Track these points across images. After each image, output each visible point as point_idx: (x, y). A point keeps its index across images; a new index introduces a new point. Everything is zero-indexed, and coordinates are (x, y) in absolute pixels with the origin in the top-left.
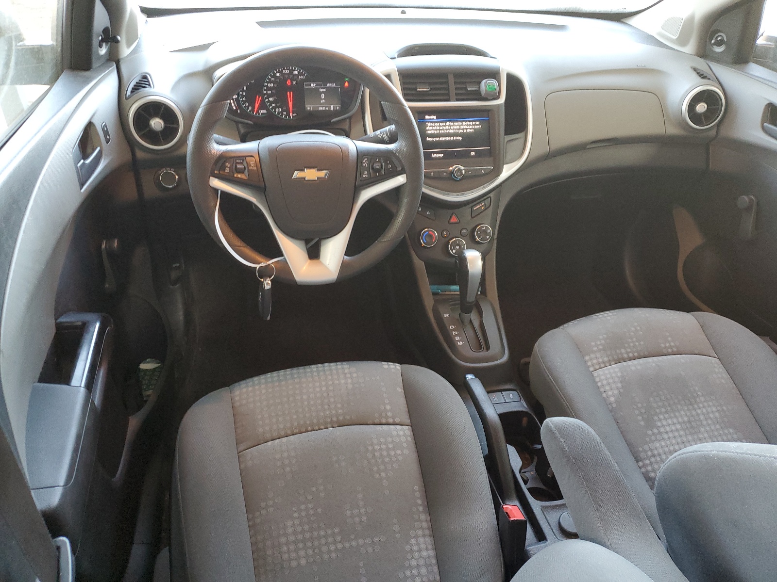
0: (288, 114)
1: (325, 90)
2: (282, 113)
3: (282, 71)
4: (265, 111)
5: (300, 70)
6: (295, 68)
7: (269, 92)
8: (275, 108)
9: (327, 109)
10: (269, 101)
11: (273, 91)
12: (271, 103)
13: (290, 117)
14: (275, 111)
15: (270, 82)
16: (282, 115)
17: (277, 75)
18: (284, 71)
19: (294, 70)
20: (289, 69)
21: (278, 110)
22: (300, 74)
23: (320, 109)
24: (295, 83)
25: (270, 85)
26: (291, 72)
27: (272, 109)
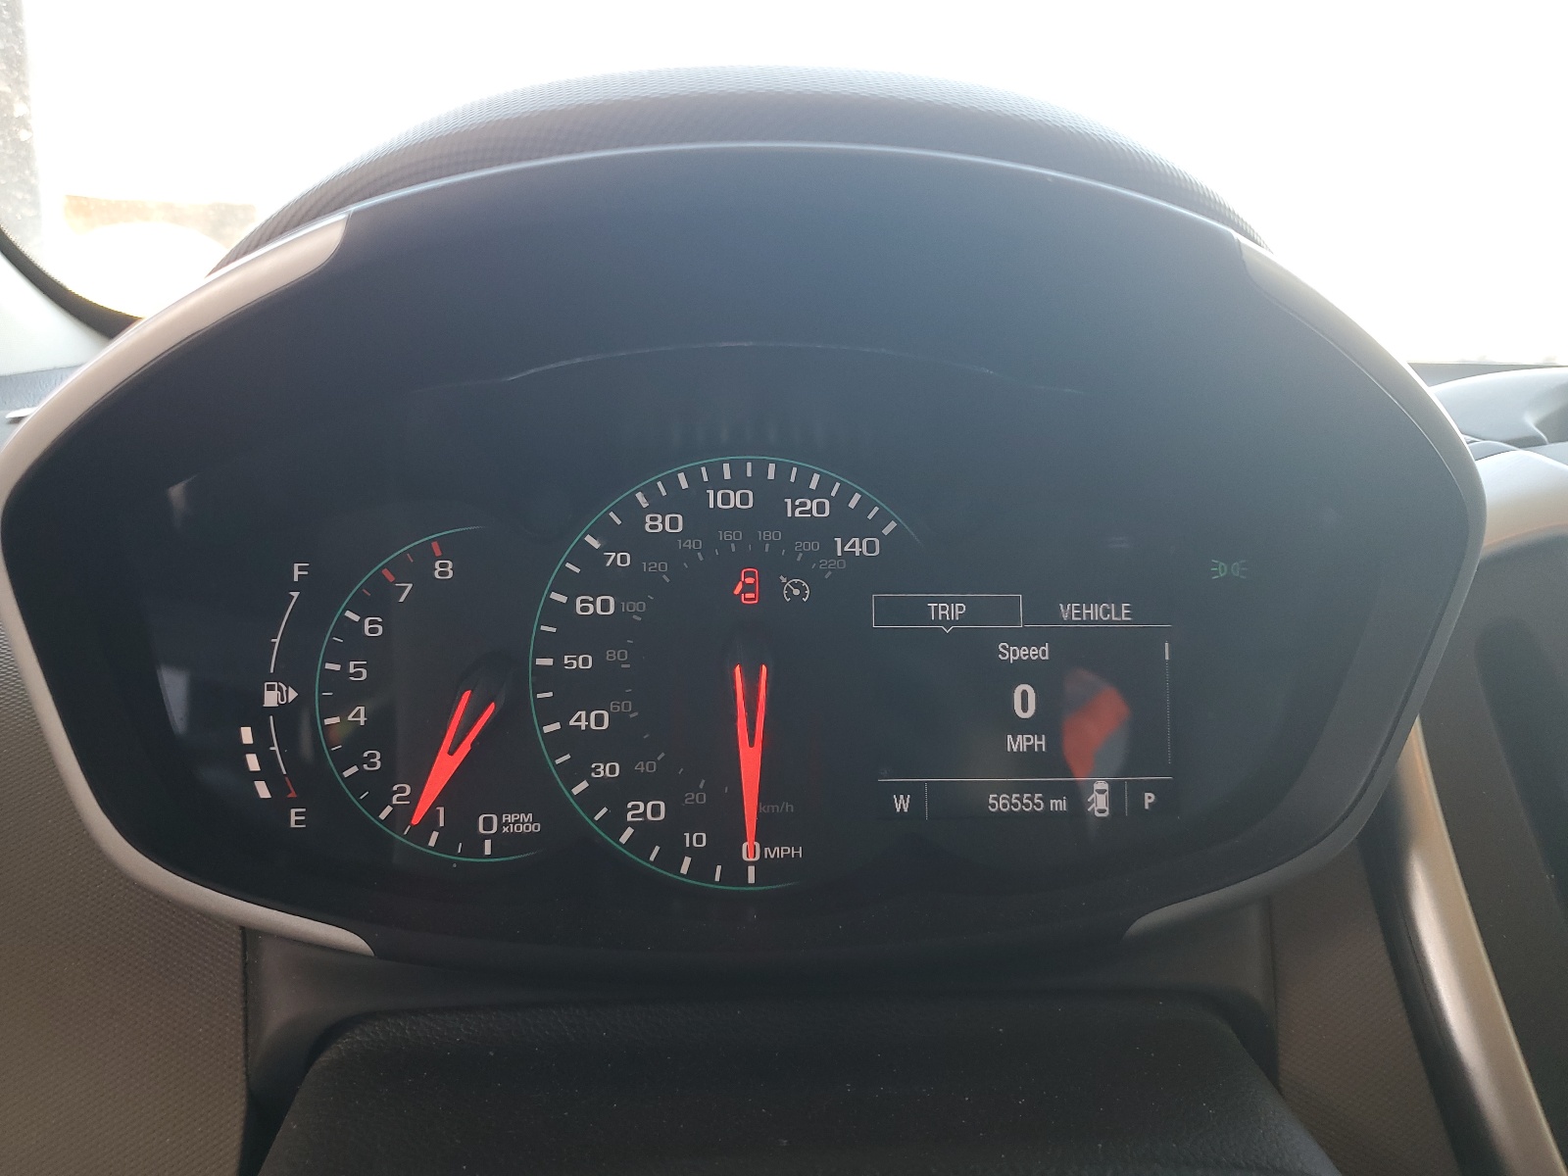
0: (725, 846)
1: (1039, 653)
2: (667, 835)
3: (698, 488)
4: (524, 823)
5: (846, 493)
6: (805, 476)
7: (578, 663)
8: (612, 795)
9: (1059, 804)
10: (569, 738)
11: (611, 655)
12: (587, 747)
13: (735, 870)
14: (615, 823)
15: (596, 579)
16: (671, 860)
17: (658, 524)
18: (714, 499)
19: (801, 490)
20: (758, 482)
21: (646, 810)
22: (848, 523)
23: (998, 803)
24: (794, 588)
25: (593, 606)
26: (772, 497)
27: (590, 801)
